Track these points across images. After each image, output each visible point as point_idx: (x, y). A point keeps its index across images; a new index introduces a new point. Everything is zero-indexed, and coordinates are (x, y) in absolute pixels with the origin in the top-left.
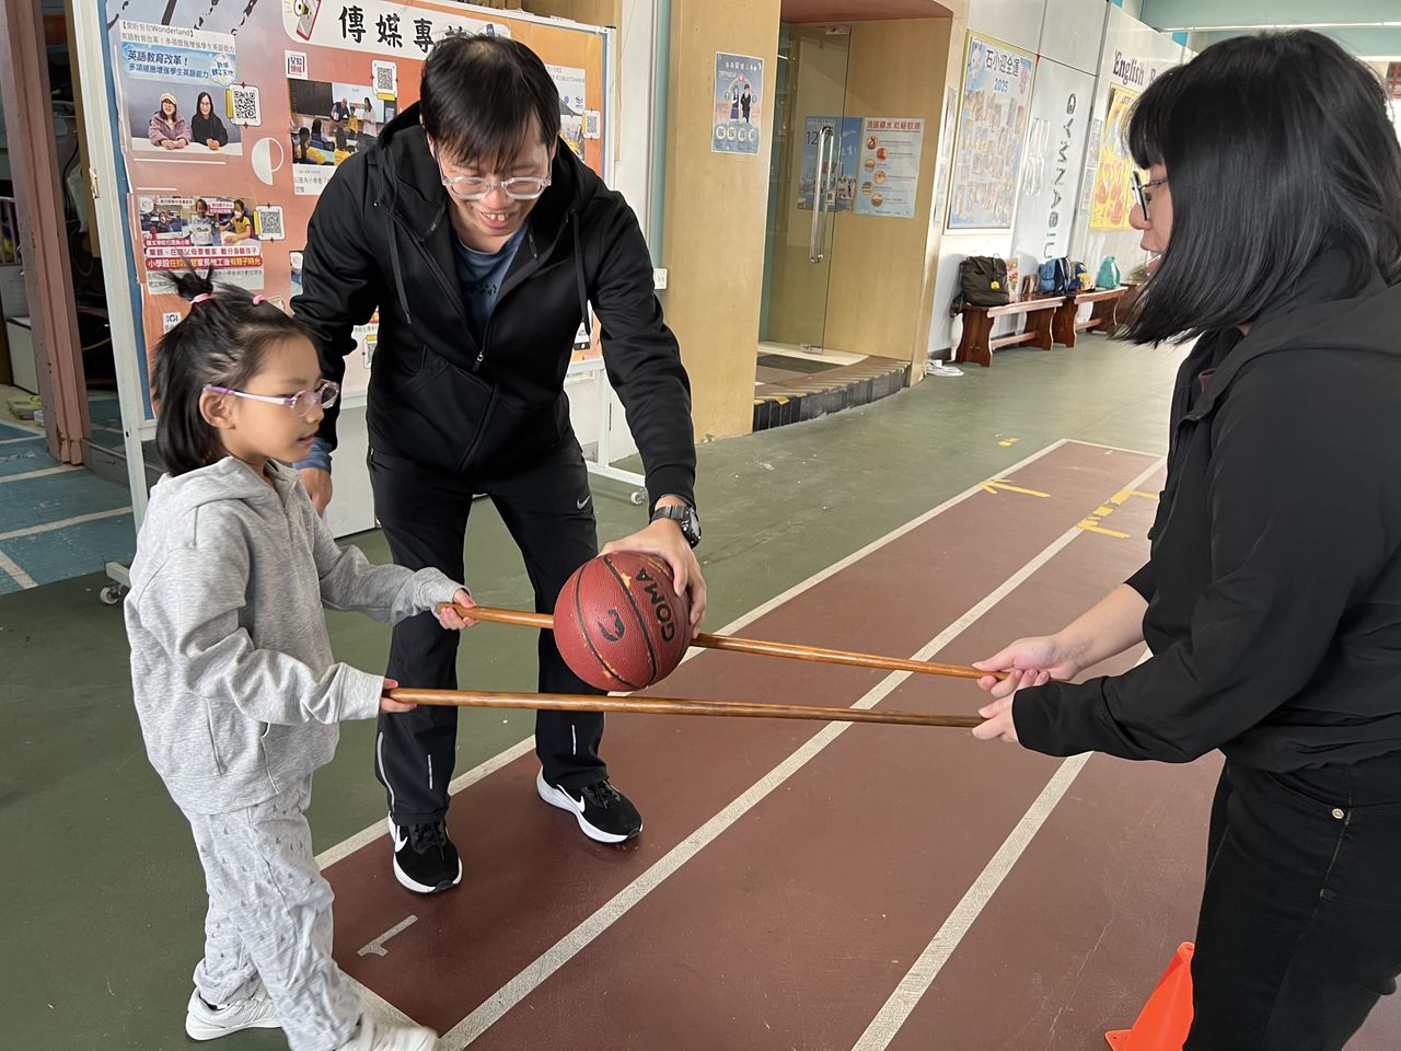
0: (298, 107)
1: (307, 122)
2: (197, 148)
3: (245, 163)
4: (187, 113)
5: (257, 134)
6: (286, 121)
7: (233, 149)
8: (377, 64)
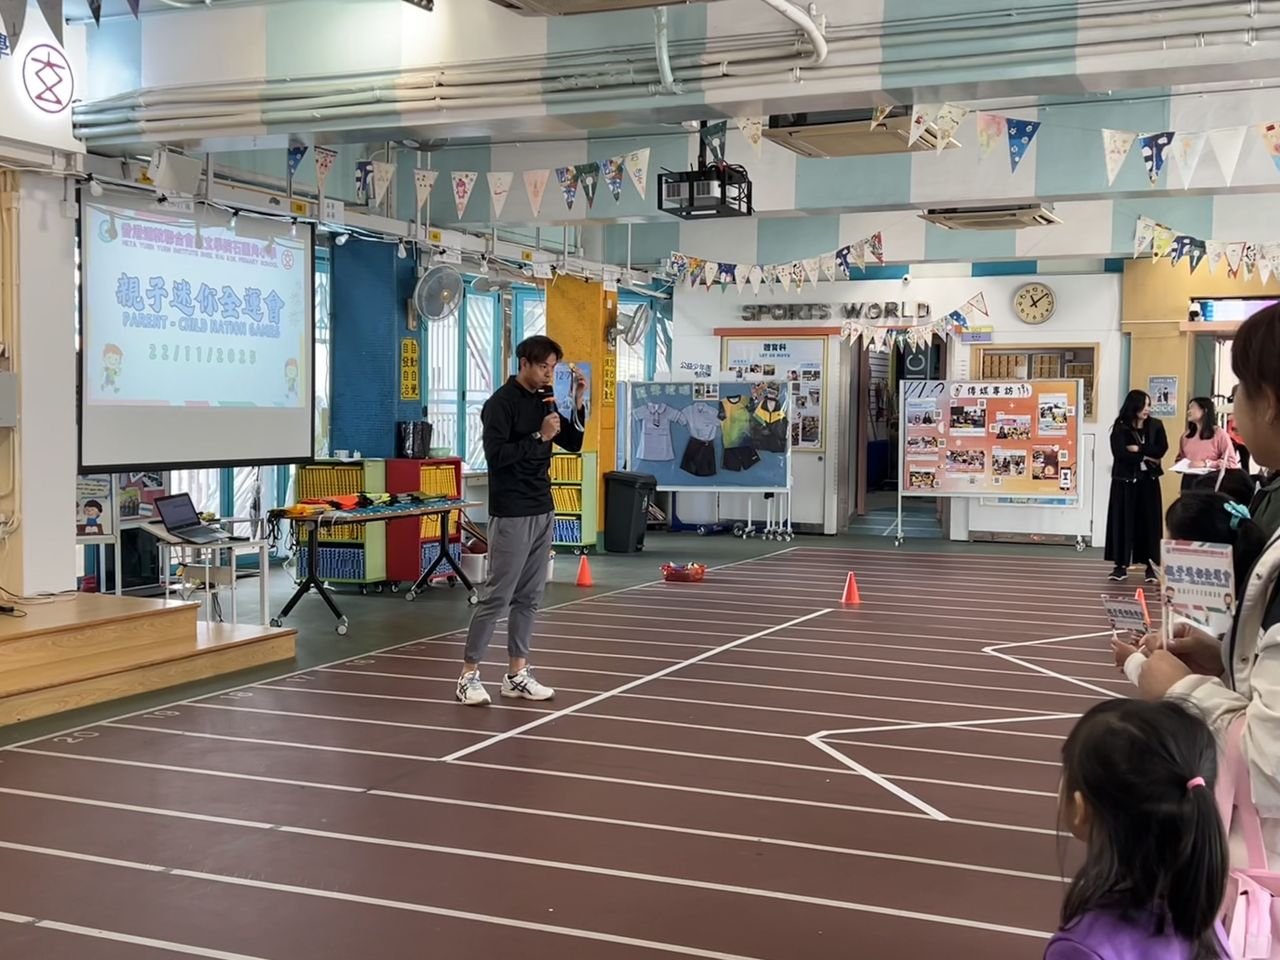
0: (952, 414)
1: (955, 417)
2: (924, 425)
3: (936, 428)
4: (922, 418)
5: (941, 421)
6: (949, 417)
7: (933, 425)
8: (979, 401)
